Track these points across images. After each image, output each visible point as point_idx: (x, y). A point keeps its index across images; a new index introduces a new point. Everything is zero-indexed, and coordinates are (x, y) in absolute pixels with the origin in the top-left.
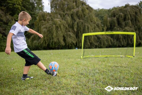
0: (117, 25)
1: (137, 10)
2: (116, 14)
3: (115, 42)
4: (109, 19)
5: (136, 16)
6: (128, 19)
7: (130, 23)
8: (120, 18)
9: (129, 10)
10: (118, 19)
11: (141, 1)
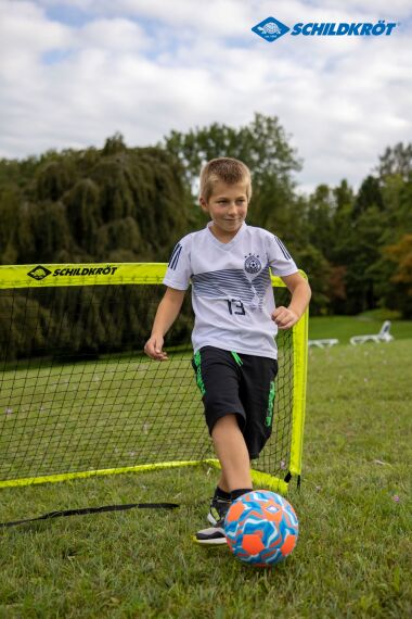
0: (68, 238)
1: (163, 171)
2: (64, 183)
3: (61, 331)
4: (25, 206)
5: (158, 198)
6: (121, 212)
7: (136, 231)
8: (84, 206)
9: (128, 169)
10: (73, 211)
11: (173, 133)
